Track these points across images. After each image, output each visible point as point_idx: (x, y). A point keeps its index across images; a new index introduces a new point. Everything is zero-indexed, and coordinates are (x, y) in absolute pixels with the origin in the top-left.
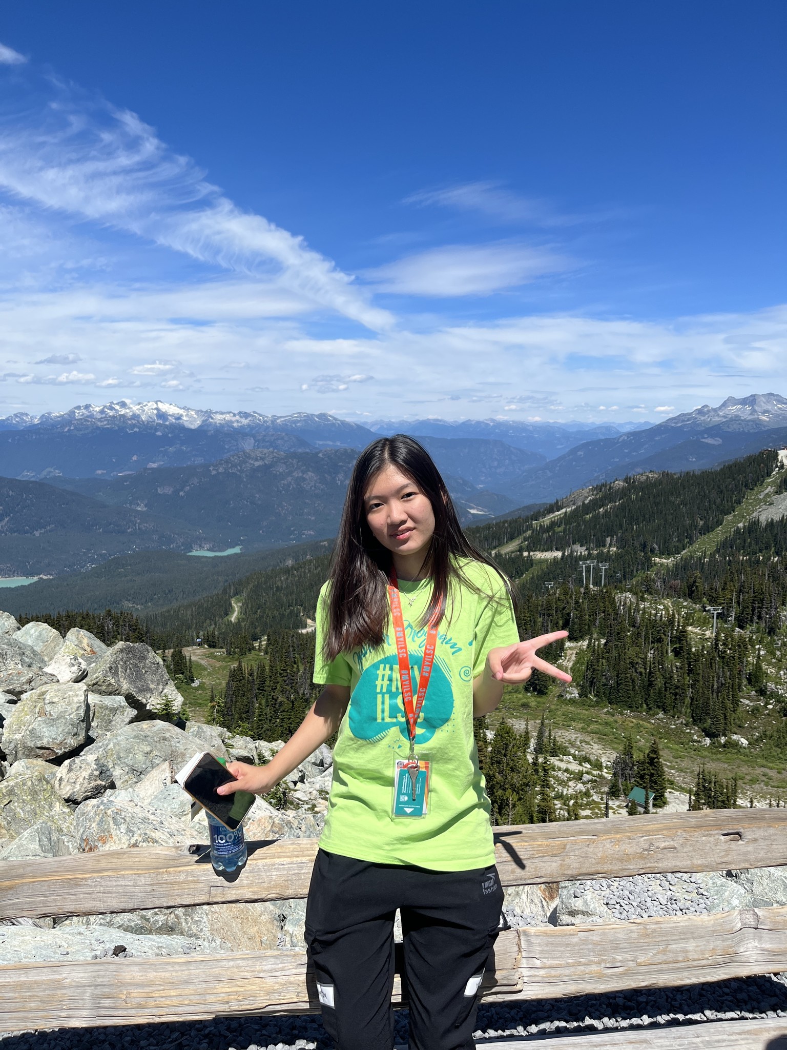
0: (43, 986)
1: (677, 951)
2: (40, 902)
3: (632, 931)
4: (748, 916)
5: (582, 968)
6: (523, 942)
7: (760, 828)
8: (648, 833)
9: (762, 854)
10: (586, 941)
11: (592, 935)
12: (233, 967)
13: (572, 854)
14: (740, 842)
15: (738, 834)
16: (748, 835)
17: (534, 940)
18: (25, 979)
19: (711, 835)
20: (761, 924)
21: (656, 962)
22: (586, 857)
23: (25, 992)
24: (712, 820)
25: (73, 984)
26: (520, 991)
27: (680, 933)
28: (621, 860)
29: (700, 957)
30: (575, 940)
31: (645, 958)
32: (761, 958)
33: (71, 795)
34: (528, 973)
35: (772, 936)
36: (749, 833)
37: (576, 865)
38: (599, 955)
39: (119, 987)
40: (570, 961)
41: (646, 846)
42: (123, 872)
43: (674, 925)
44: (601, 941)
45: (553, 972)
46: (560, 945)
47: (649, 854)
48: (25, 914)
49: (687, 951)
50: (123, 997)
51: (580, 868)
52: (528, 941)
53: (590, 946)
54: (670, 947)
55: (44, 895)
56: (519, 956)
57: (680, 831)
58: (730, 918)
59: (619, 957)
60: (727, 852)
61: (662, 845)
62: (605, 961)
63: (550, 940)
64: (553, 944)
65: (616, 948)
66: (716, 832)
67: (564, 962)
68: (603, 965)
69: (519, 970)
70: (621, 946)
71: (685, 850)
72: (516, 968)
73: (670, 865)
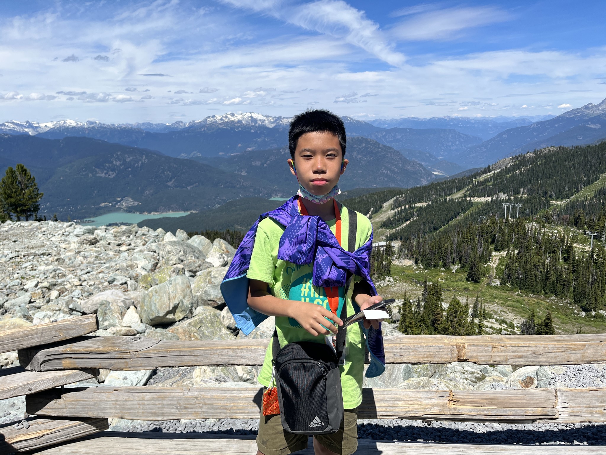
5: (591, 409)
6: (558, 394)
10: (594, 396)
11: (597, 393)
13: (589, 350)
17: (565, 394)
22: (597, 352)
26: (557, 419)
30: (588, 394)
33: (229, 325)
34: (561, 410)
37: (591, 356)
38: (601, 403)
40: (585, 405)
44: (602, 396)
45: (575, 410)
46: (580, 397)
51: (593, 358)
52: (562, 394)
53: (596, 398)
56: (557, 401)
62: (604, 406)
63: (574, 394)
64: (576, 396)
67: (581, 405)
68: (603, 408)
72: (555, 407)
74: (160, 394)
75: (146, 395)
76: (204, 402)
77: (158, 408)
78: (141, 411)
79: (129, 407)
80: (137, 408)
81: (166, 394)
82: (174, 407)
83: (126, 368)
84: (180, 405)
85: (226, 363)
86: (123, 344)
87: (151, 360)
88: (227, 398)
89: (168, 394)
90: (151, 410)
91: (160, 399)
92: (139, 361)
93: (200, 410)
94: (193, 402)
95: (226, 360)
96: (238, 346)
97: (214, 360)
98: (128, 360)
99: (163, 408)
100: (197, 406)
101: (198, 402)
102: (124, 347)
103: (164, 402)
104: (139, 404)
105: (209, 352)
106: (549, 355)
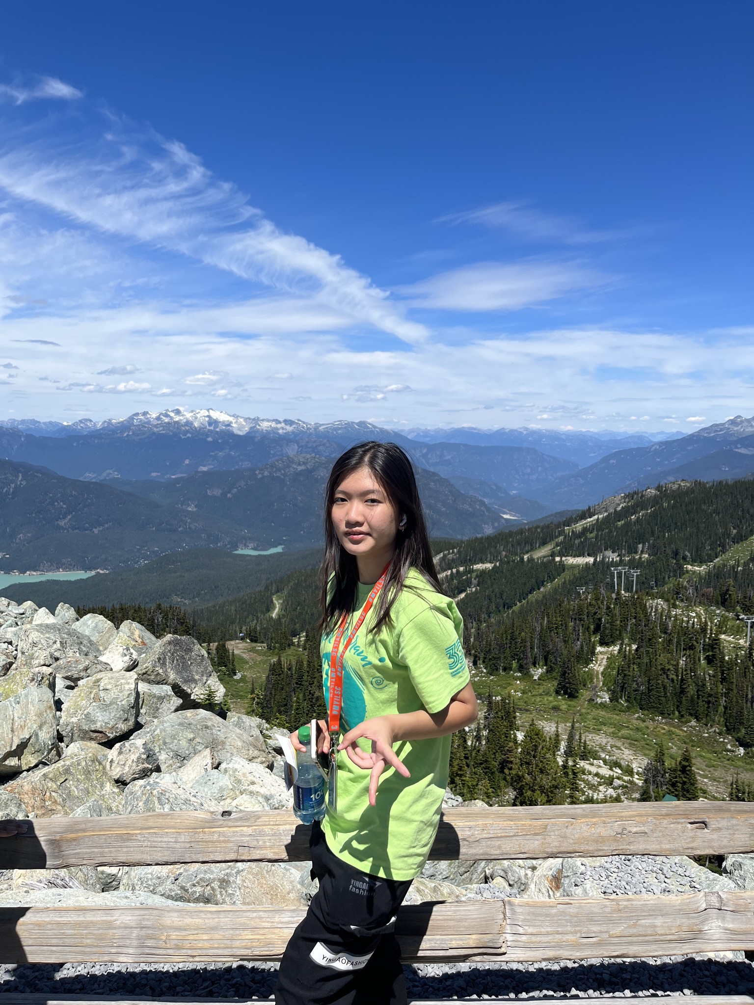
0: (98, 926)
1: (646, 926)
2: (97, 853)
3: (605, 906)
4: (713, 898)
5: (560, 936)
6: (507, 911)
7: (724, 818)
8: (622, 819)
9: (725, 842)
10: (564, 913)
11: (570, 908)
12: (256, 917)
13: (552, 833)
14: (706, 830)
15: (703, 823)
16: (713, 824)
17: (519, 910)
18: (83, 919)
19: (678, 823)
20: (724, 905)
21: (627, 934)
22: (565, 837)
23: (83, 930)
24: (682, 810)
25: (122, 925)
26: (504, 954)
27: (650, 910)
28: (596, 841)
29: (668, 932)
30: (554, 911)
31: (617, 931)
32: (724, 937)
33: (120, 777)
34: (511, 939)
35: (734, 917)
36: (714, 823)
37: (556, 844)
38: (575, 926)
39: (160, 930)
40: (549, 930)
41: (620, 831)
42: (167, 830)
43: (645, 903)
44: (577, 914)
45: (534, 939)
46: (541, 915)
47: (622, 837)
48: (85, 862)
49: (655, 926)
50: (164, 938)
51: (559, 847)
52: (512, 910)
53: (568, 918)
54: (640, 922)
55: (101, 847)
56: (504, 923)
57: (650, 818)
58: (696, 899)
59: (594, 929)
60: (693, 839)
61: (634, 830)
63: (532, 910)
64: (534, 914)
65: (592, 920)
66: (683, 820)
67: (543, 930)
68: (579, 935)
69: (504, 935)
70: (596, 919)
71: (655, 835)
72: (501, 933)
73: (641, 848)
106: (489, 843)
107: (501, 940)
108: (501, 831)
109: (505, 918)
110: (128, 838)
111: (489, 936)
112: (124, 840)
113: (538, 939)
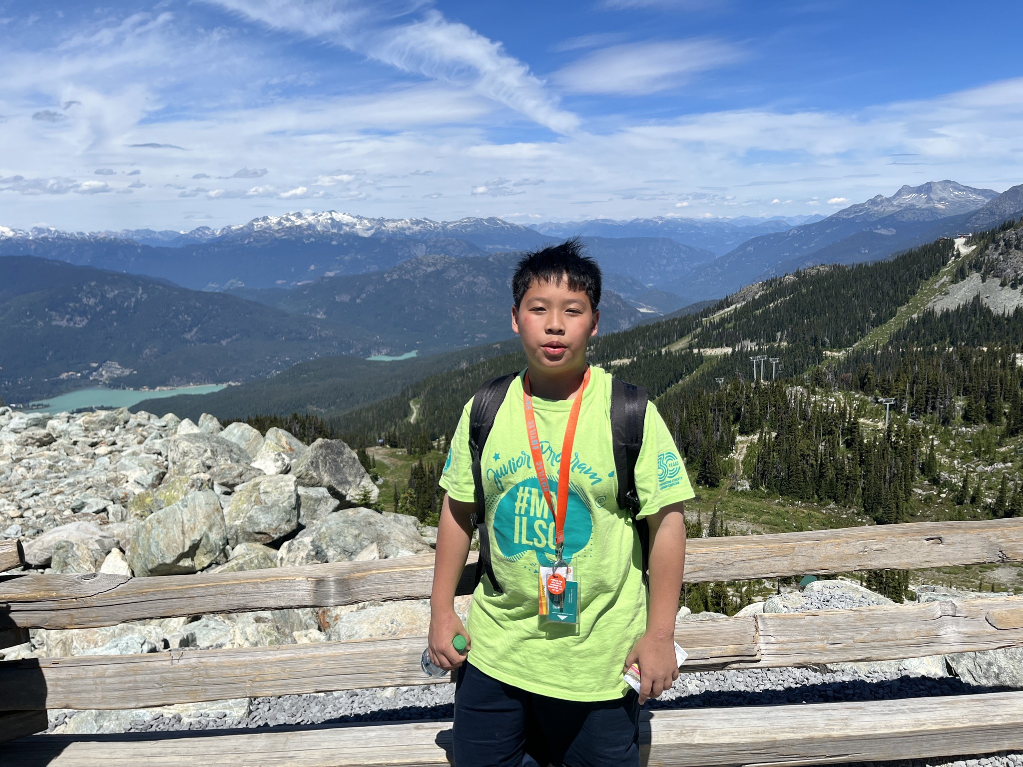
0: (388, 654)
1: (887, 632)
2: (385, 589)
3: (849, 616)
4: (947, 607)
5: (809, 644)
6: (760, 624)
7: (957, 534)
8: (863, 538)
9: (959, 555)
10: (811, 624)
11: (816, 619)
13: (801, 554)
14: (941, 545)
15: (939, 538)
16: (948, 538)
17: (769, 622)
18: (374, 648)
19: (916, 540)
20: (957, 612)
21: (870, 639)
22: (811, 556)
23: (375, 658)
24: (916, 530)
25: (411, 651)
26: (759, 661)
27: (890, 618)
28: (841, 559)
29: (907, 637)
30: (802, 622)
31: (860, 637)
32: (958, 639)
34: (765, 648)
35: (967, 622)
37: (803, 563)
38: (823, 634)
40: (799, 638)
41: (861, 548)
43: (885, 612)
44: (824, 623)
45: (785, 646)
46: (791, 626)
47: (864, 555)
48: (373, 597)
49: (896, 632)
51: (806, 566)
52: (764, 623)
53: (815, 627)
54: (881, 629)
55: (387, 583)
56: (757, 635)
57: (889, 537)
58: (932, 607)
59: (839, 636)
60: (930, 553)
61: (875, 547)
62: (827, 639)
64: (784, 625)
65: (837, 629)
66: (920, 537)
67: (793, 639)
68: (826, 642)
69: (758, 644)
70: (841, 627)
71: (894, 551)
72: (755, 642)
73: (881, 563)
74: (131, 665)
75: (108, 669)
76: (207, 674)
77: (129, 689)
78: (99, 695)
79: (79, 688)
80: (92, 690)
81: (141, 664)
82: (156, 685)
83: (71, 625)
84: (166, 680)
85: (243, 606)
86: (64, 587)
87: (114, 610)
88: (246, 665)
89: (144, 664)
90: (117, 693)
91: (132, 673)
92: (93, 613)
93: (200, 688)
94: (187, 675)
95: (242, 602)
96: (262, 578)
97: (222, 603)
98: (74, 611)
99: (136, 688)
100: (194, 681)
101: (195, 674)
102: (66, 591)
103: (139, 678)
104: (95, 684)
105: (213, 591)
106: (742, 565)
107: (756, 649)
108: (752, 554)
109: (757, 630)
110: (411, 574)
111: (745, 646)
112: (408, 577)
113: (790, 646)
